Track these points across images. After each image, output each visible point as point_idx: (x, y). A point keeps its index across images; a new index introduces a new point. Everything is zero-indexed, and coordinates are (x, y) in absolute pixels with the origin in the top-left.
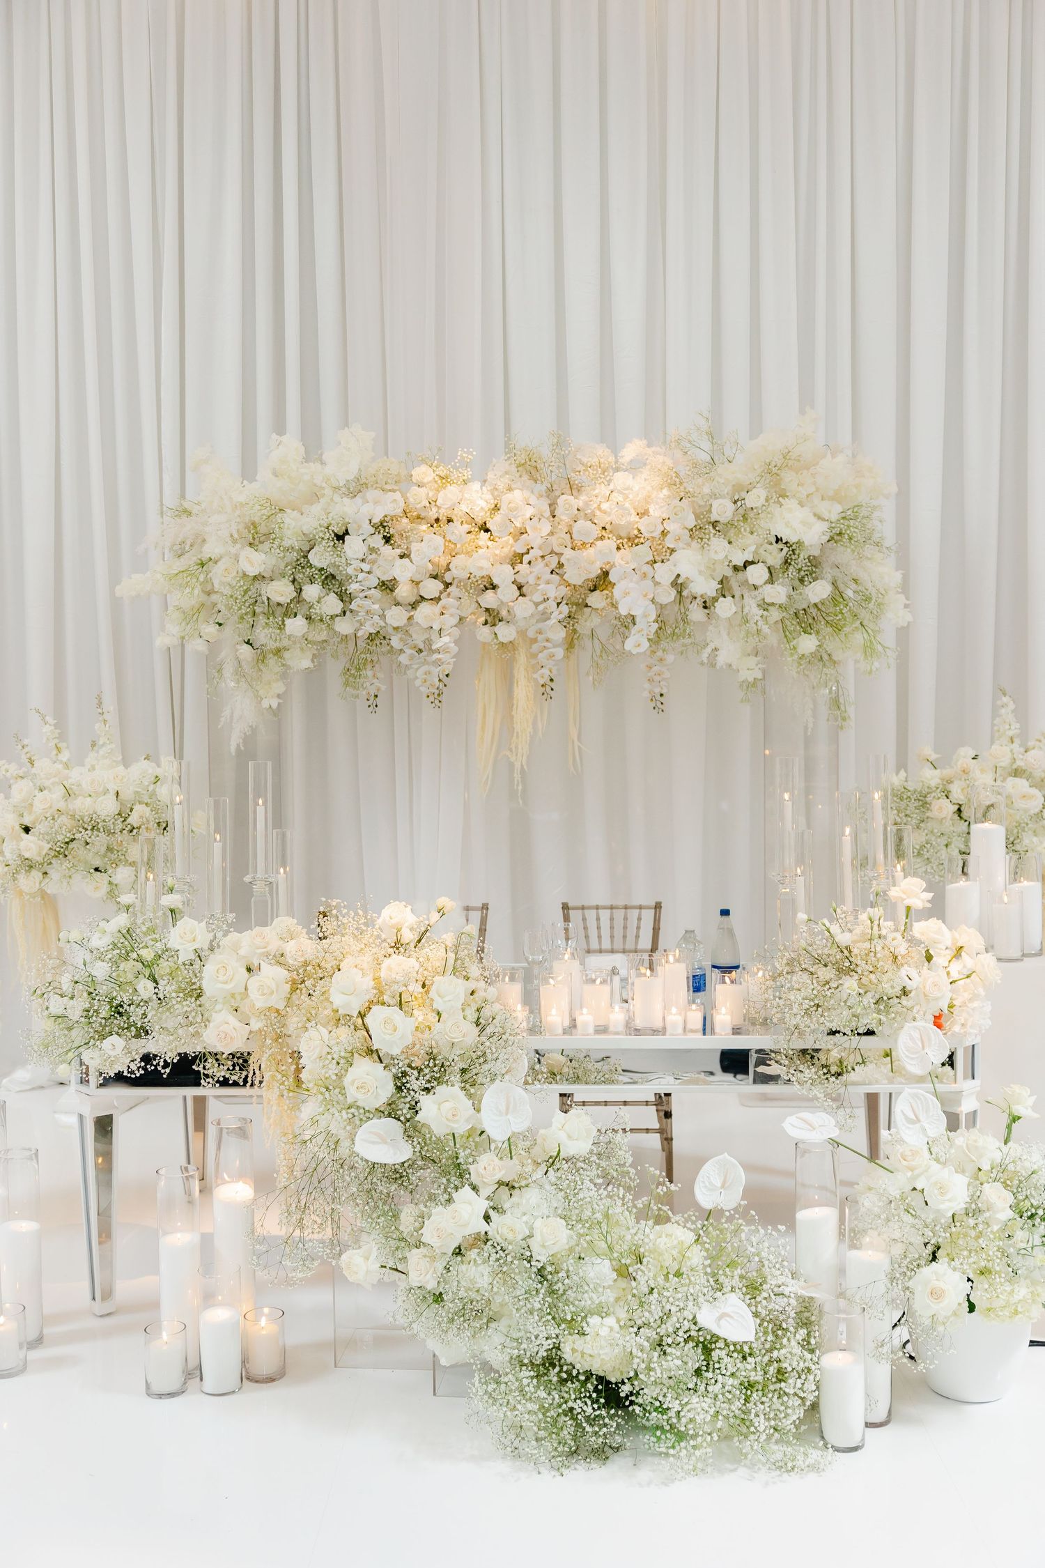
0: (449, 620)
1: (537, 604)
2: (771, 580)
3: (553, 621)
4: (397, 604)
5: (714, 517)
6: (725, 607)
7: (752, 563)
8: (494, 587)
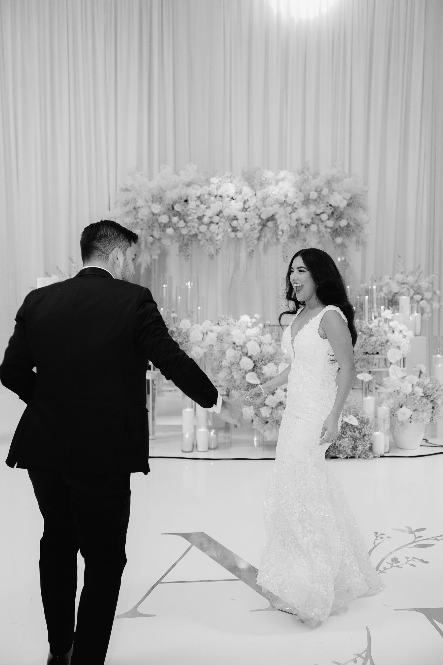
0: (221, 230)
1: (251, 226)
2: (329, 219)
3: (256, 231)
4: (203, 224)
5: (310, 197)
6: (314, 228)
7: (323, 213)
8: (237, 219)
